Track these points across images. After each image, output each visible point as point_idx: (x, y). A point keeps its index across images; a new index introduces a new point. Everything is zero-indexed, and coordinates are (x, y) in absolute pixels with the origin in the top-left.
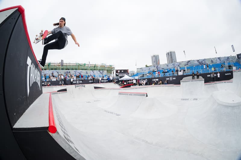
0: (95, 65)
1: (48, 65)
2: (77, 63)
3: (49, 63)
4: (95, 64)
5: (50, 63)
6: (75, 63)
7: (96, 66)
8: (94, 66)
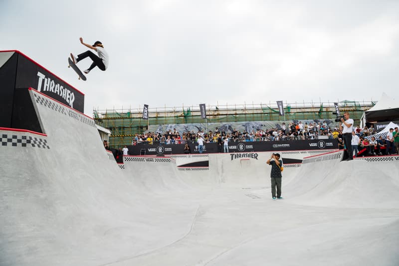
0: (321, 107)
1: (185, 116)
2: (264, 106)
3: (186, 109)
4: (319, 105)
5: (189, 111)
6: (259, 107)
7: (324, 110)
8: (318, 110)
